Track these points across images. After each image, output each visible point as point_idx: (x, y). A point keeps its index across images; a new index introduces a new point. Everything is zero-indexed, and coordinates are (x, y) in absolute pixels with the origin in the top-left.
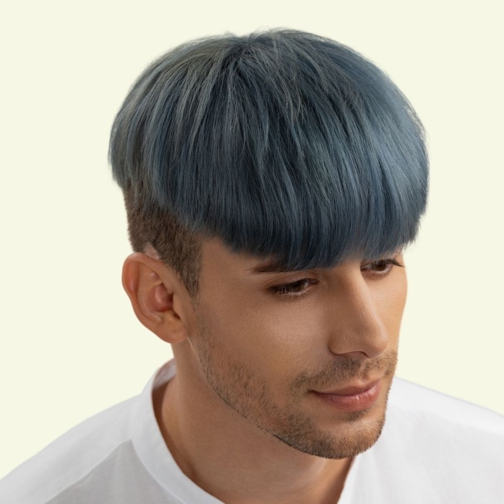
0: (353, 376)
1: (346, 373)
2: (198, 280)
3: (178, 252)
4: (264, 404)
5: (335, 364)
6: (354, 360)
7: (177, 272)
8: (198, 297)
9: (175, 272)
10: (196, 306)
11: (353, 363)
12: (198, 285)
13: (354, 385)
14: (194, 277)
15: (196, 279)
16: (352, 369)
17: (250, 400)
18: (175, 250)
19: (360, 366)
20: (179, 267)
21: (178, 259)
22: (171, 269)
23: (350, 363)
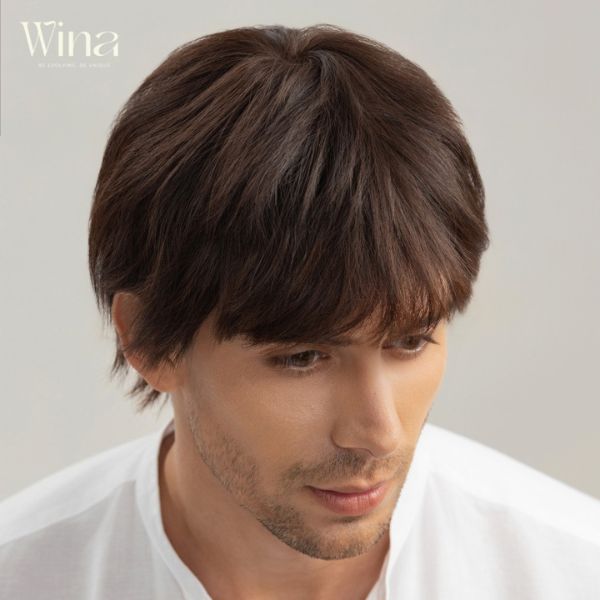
1: (348, 469)
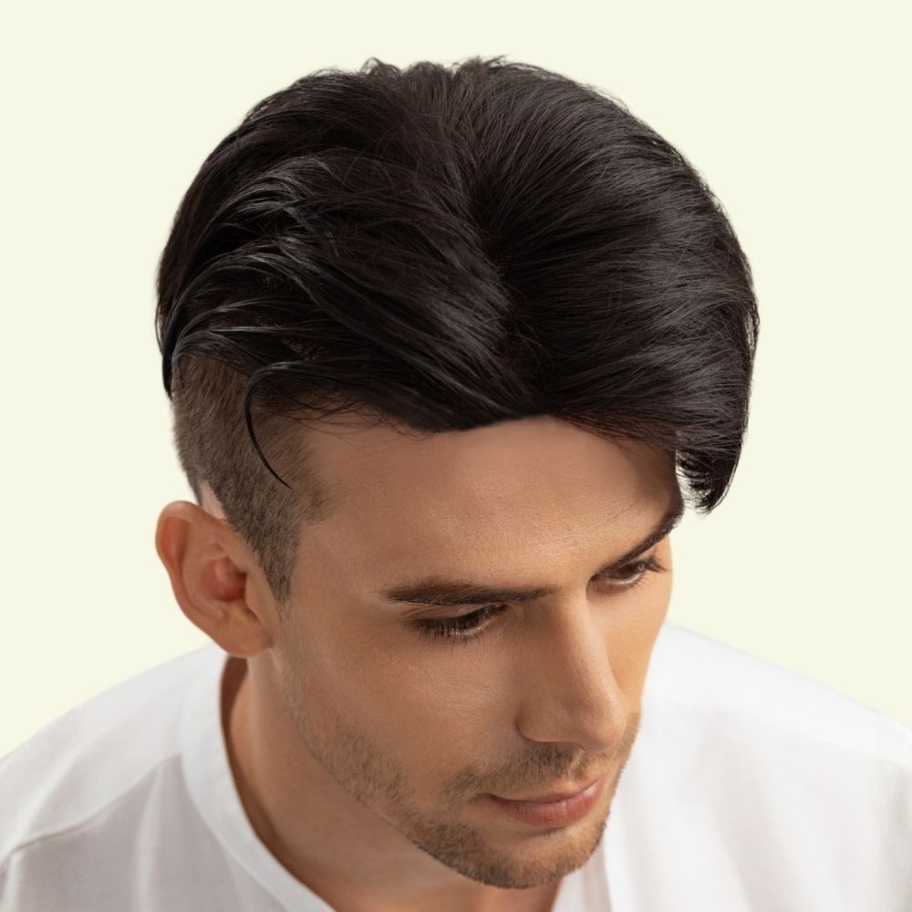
0: (559, 776)
1: (546, 771)
2: (289, 577)
3: (258, 519)
4: (396, 798)
5: (527, 756)
6: (561, 749)
7: (254, 551)
8: (287, 604)
9: (251, 550)
10: (284, 617)
11: (559, 756)
12: (288, 585)
13: (559, 791)
14: (282, 569)
15: (287, 577)
16: (557, 766)
17: (371, 785)
18: (253, 515)
19: (571, 760)
20: (258, 544)
21: (256, 529)
22: (244, 542)
23: (554, 755)
